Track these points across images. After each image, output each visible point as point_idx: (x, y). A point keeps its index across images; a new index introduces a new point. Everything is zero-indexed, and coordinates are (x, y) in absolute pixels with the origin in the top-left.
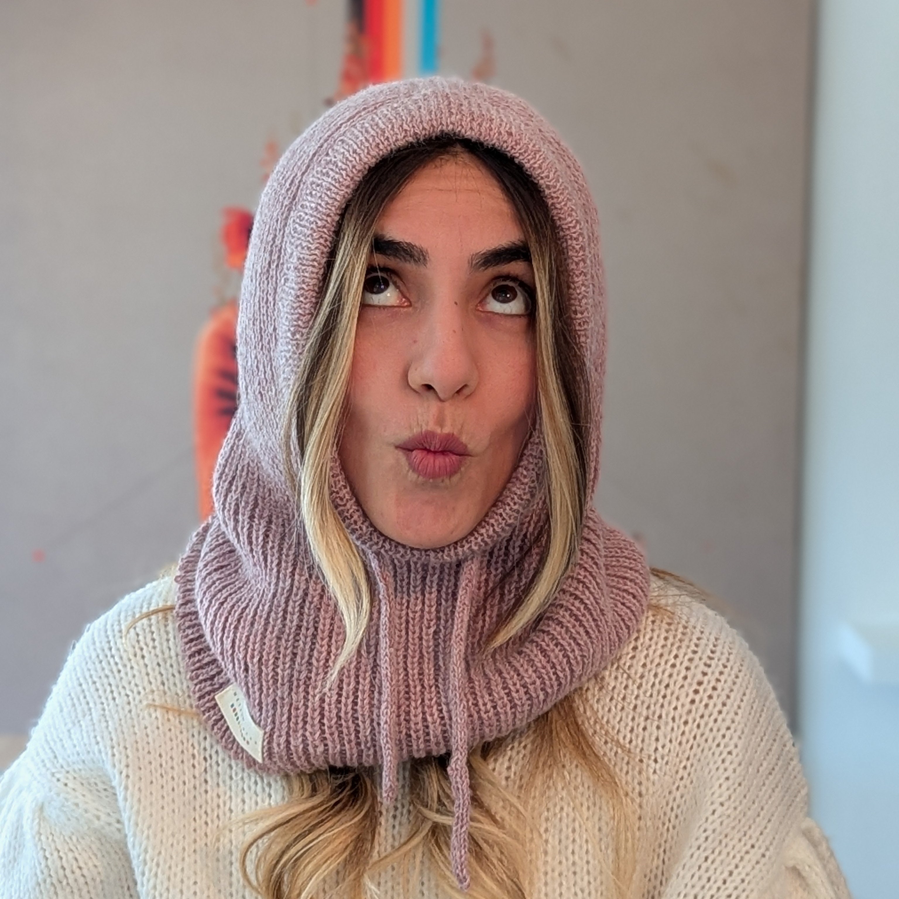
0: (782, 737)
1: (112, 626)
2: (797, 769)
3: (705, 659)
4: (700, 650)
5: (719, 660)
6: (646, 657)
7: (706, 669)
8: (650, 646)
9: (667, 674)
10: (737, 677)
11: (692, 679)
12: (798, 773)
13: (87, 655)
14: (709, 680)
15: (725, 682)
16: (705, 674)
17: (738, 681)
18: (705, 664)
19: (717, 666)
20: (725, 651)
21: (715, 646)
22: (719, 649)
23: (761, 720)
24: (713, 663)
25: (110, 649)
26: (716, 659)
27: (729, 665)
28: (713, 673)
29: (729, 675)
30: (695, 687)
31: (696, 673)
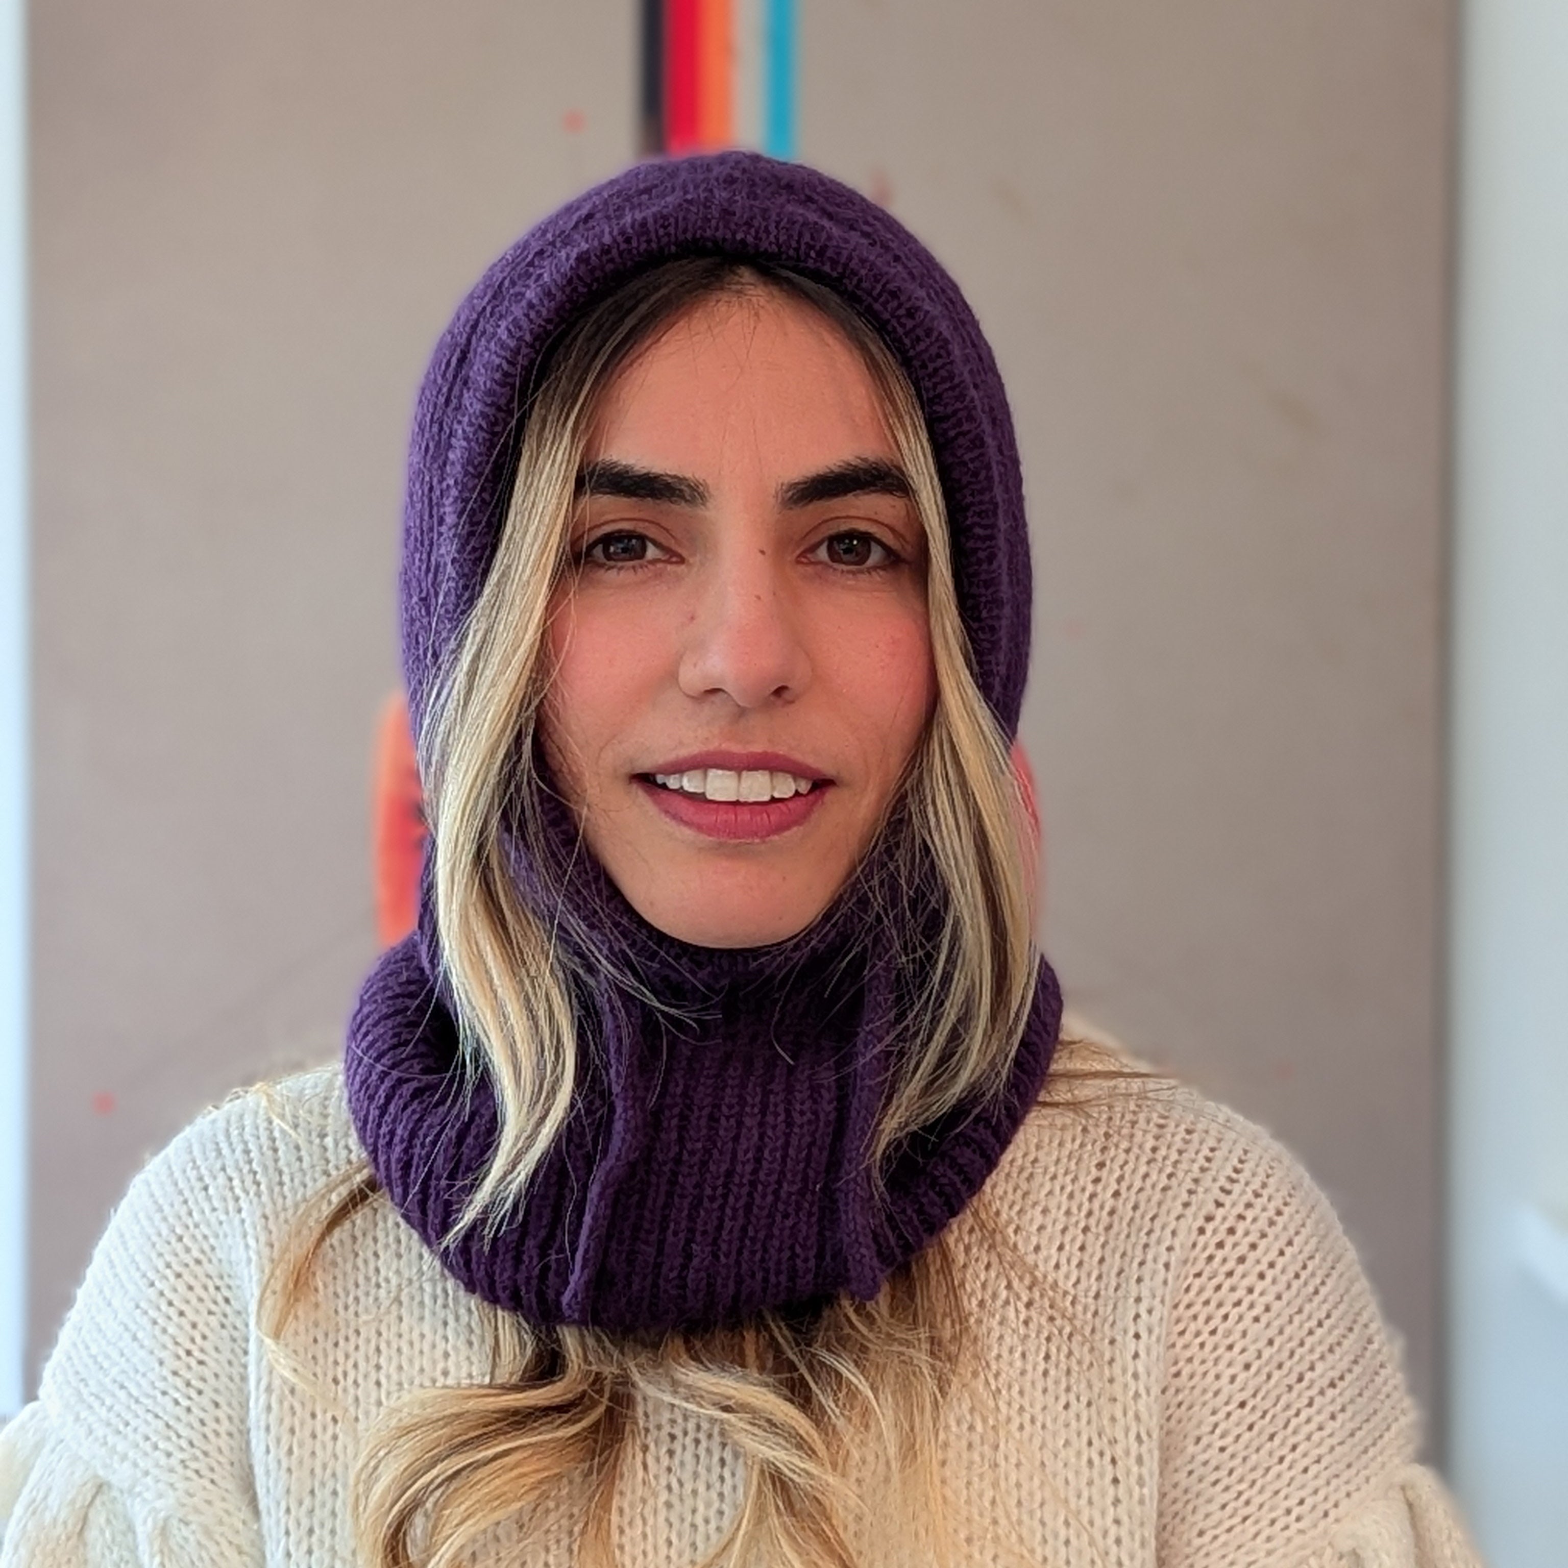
0: (1366, 1326)
1: (184, 1172)
2: (1392, 1382)
3: (1222, 1181)
4: (1214, 1165)
5: (1247, 1184)
7: (1222, 1198)
8: (1126, 1162)
10: (1279, 1213)
11: (1199, 1209)
15: (1255, 1220)
16: (1219, 1204)
17: (1280, 1220)
18: (1223, 1190)
19: (1243, 1192)
20: (1260, 1170)
21: (1241, 1161)
22: (1248, 1167)
23: (1323, 1291)
24: (1237, 1188)
26: (1242, 1183)
27: (1265, 1193)
28: (1234, 1205)
29: (1264, 1209)
30: (1200, 1222)
31: (1205, 1201)
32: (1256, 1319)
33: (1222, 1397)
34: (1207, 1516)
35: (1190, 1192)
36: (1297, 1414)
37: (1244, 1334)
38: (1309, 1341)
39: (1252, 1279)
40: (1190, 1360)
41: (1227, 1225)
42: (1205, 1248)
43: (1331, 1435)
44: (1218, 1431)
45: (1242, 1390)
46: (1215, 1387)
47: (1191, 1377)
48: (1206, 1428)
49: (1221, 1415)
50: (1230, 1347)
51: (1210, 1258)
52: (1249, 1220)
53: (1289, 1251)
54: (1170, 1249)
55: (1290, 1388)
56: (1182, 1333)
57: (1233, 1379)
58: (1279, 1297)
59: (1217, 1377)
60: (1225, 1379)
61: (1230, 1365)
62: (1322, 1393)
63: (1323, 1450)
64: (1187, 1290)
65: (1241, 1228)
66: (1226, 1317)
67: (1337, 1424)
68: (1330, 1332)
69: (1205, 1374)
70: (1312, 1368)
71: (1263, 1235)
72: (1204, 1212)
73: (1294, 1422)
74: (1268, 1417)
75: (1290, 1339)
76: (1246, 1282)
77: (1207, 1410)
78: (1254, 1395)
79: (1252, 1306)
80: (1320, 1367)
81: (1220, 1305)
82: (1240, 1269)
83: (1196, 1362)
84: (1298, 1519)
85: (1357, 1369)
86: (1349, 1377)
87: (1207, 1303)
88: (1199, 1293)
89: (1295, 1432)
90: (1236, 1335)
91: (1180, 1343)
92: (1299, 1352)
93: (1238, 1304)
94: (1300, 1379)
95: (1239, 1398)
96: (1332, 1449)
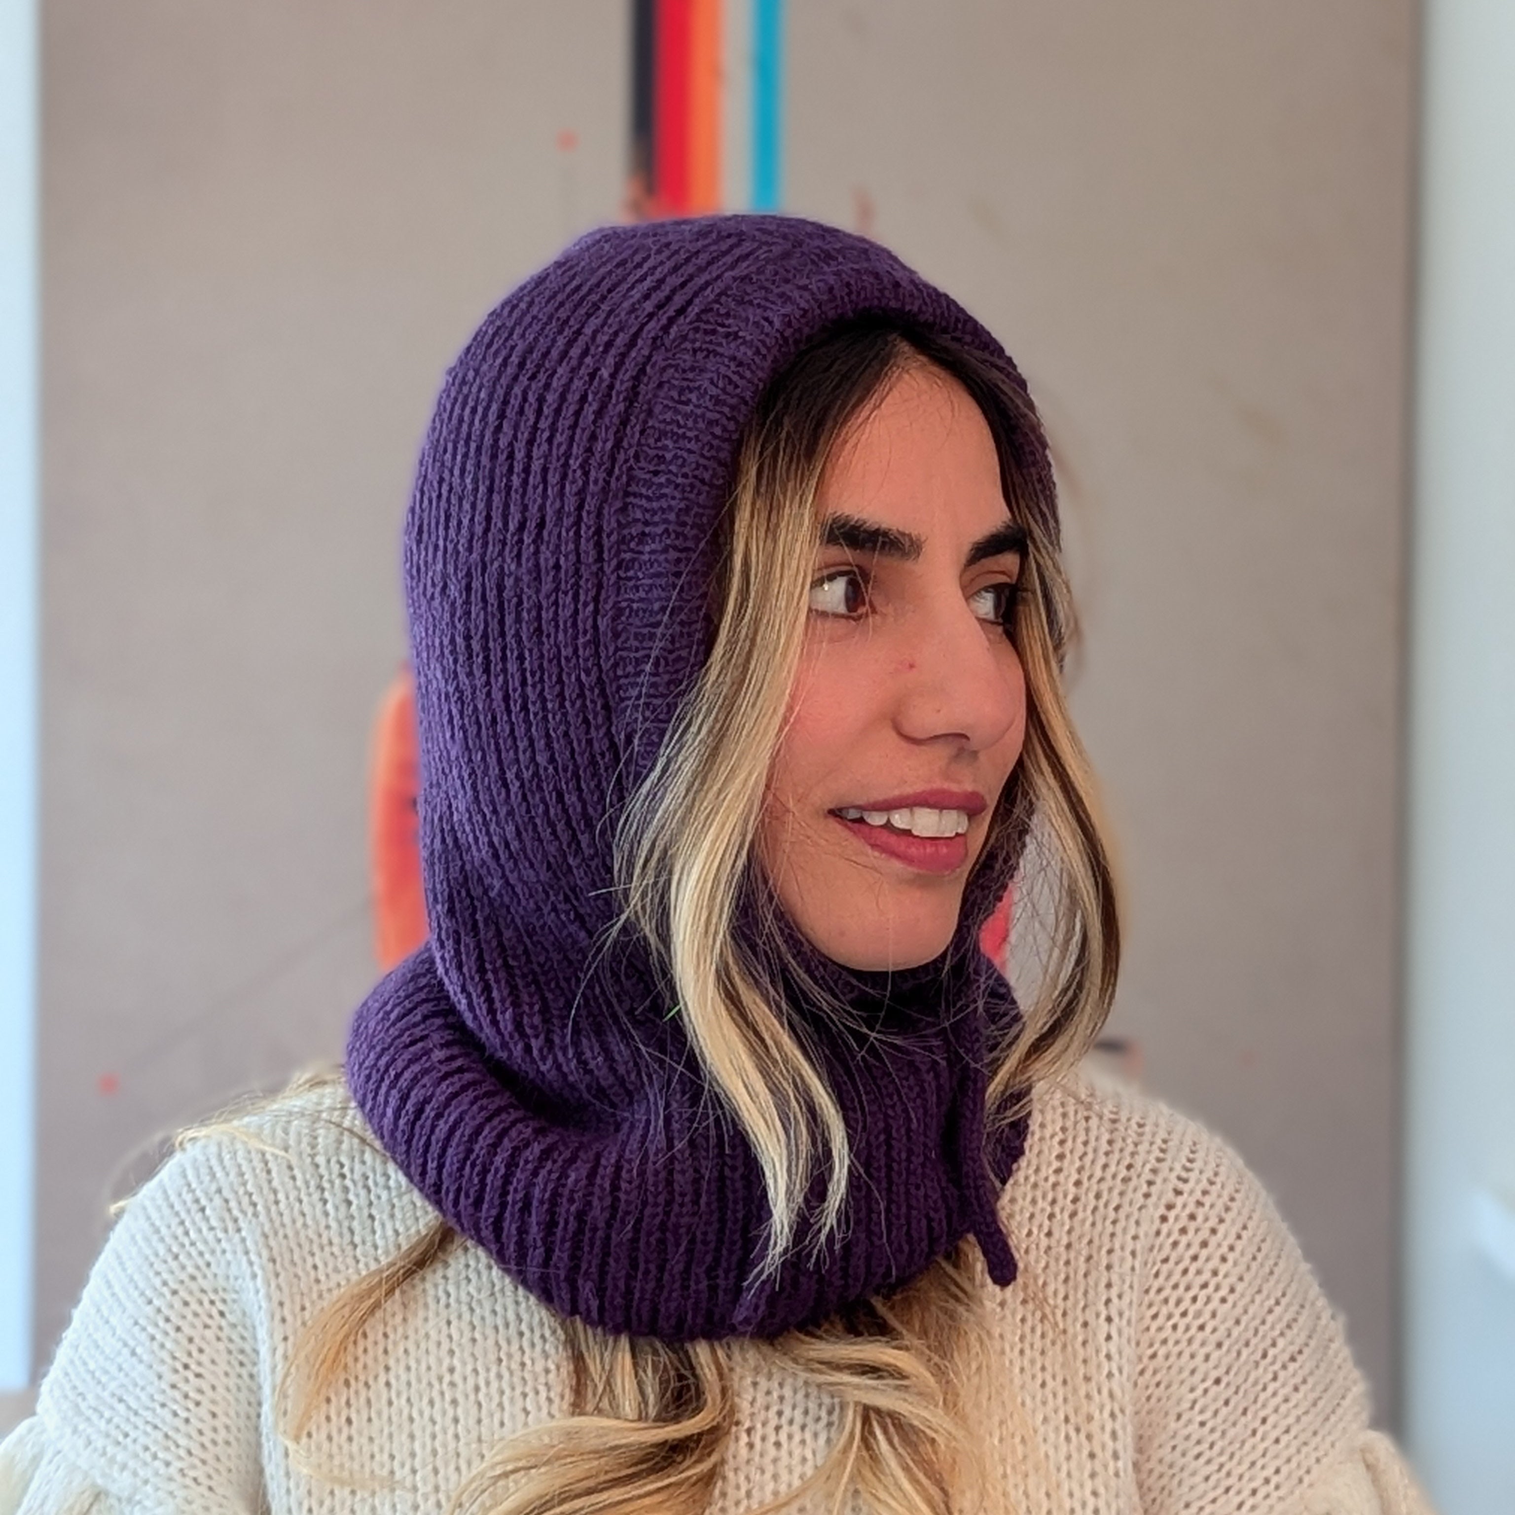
0: (1313, 1303)
1: (180, 1195)
2: (1341, 1356)
3: (1178, 1170)
4: (1169, 1156)
5: (1201, 1172)
6: (1080, 1170)
7: (1181, 1186)
8: (1085, 1154)
9: (1116, 1192)
10: (1232, 1199)
11: (1159, 1199)
12: (1345, 1360)
13: (148, 1252)
14: (1186, 1203)
15: (1212, 1206)
16: (1178, 1193)
17: (1234, 1206)
18: (1179, 1178)
19: (1198, 1181)
20: (1211, 1160)
21: (1193, 1152)
22: (1200, 1155)
23: (1277, 1271)
24: (1193, 1176)
25: (187, 1233)
26: (1197, 1172)
27: (1218, 1180)
29: (1219, 1196)
30: (1162, 1210)
31: (1163, 1191)
32: (1223, 1300)
33: (1198, 1376)
34: (1192, 1488)
35: (1150, 1183)
36: (1264, 1389)
37: (1214, 1315)
38: (1270, 1319)
39: (1215, 1262)
40: (1165, 1342)
41: (1188, 1211)
42: (1169, 1235)
43: (1296, 1406)
44: (1197, 1407)
45: (1216, 1367)
46: (1191, 1366)
47: (1167, 1357)
48: (1186, 1405)
49: (1199, 1392)
50: (1202, 1328)
51: (1175, 1244)
52: (1207, 1205)
54: (1135, 1238)
55: (1257, 1364)
56: (1155, 1317)
57: (1207, 1358)
59: (1192, 1356)
60: (1200, 1357)
61: (1203, 1344)
62: (1284, 1367)
63: (1291, 1420)
64: (1157, 1275)
65: (1200, 1213)
66: (1194, 1299)
67: (1300, 1395)
68: (1286, 1311)
69: (1180, 1354)
70: (1274, 1344)
71: (1221, 1221)
72: (1164, 1201)
73: (1263, 1396)
74: (1241, 1393)
75: (1253, 1318)
76: (1211, 1265)
77: (1185, 1388)
78: (1227, 1372)
79: (1217, 1288)
80: (1281, 1343)
81: (1188, 1288)
82: (1204, 1253)
83: (1171, 1343)
84: (1277, 1487)
86: (1306, 1351)
87: (1175, 1286)
88: (1168, 1277)
89: (1264, 1406)
90: (1207, 1315)
91: (1154, 1326)
92: (1262, 1329)
93: (1205, 1286)
94: (1264, 1356)
95: (1214, 1374)
96: (1298, 1419)
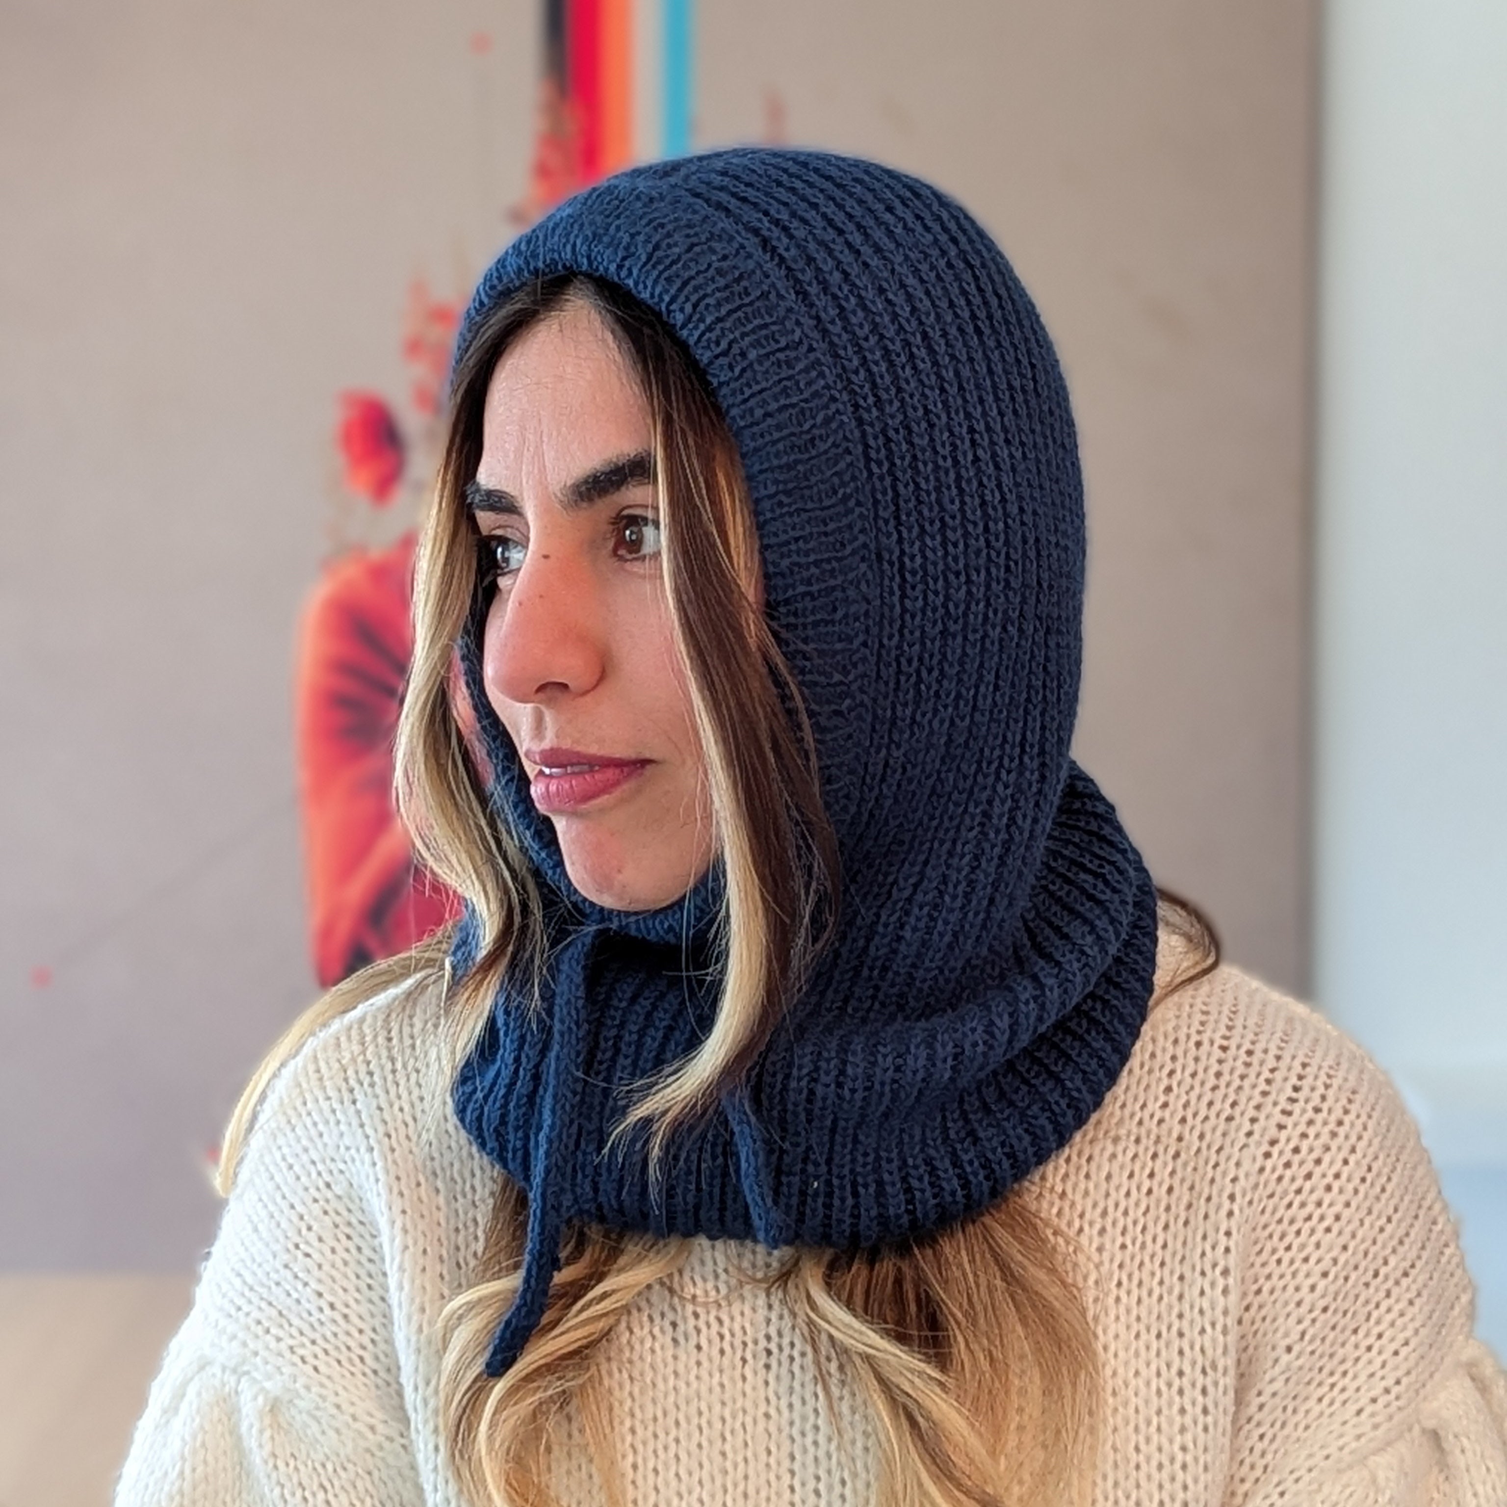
3: (1283, 1104)
4: (1274, 1087)
5: (1307, 1101)
6: (1185, 1107)
7: (1284, 1120)
9: (1219, 1132)
10: (1339, 1125)
11: (1262, 1136)
14: (1289, 1137)
15: (1317, 1136)
16: (1281, 1127)
17: (1342, 1131)
18: (1284, 1112)
19: (1304, 1111)
20: (1319, 1083)
21: (1300, 1079)
22: (1307, 1083)
23: (1389, 1188)
24: (1297, 1108)
26: (1302, 1103)
27: (1325, 1107)
28: (1296, 1125)
29: (1325, 1123)
30: (1265, 1147)
31: (1267, 1126)
32: (1328, 1230)
33: (1305, 1307)
35: (1253, 1120)
36: (1377, 1306)
37: (1318, 1245)
38: (1381, 1239)
39: (1319, 1193)
40: (1269, 1277)
41: (1292, 1145)
42: (1274, 1170)
43: (1412, 1320)
44: (1307, 1338)
45: (1323, 1296)
46: (1297, 1298)
47: (1272, 1292)
48: (1295, 1337)
49: (1306, 1323)
50: (1306, 1260)
51: (1280, 1179)
52: (1312, 1136)
53: (1352, 1159)
54: (1234, 1180)
55: (1367, 1285)
56: (1260, 1252)
57: (1313, 1288)
58: (1348, 1205)
59: (1297, 1289)
60: (1305, 1289)
61: (1308, 1275)
62: (1397, 1283)
63: (1408, 1333)
64: (1263, 1212)
65: (1305, 1146)
66: (1298, 1233)
67: (1416, 1309)
68: (1398, 1226)
69: (1285, 1288)
70: (1386, 1263)
71: (1327, 1149)
72: (1267, 1138)
73: (1375, 1314)
74: (1349, 1315)
75: (1363, 1241)
76: (1315, 1197)
77: (1292, 1320)
78: (1335, 1299)
79: (1322, 1218)
80: (1392, 1261)
81: (1292, 1222)
82: (1308, 1185)
83: (1275, 1277)
84: (1397, 1397)
85: (1425, 1255)
86: (1419, 1264)
87: (1280, 1221)
88: (1273, 1213)
89: (1378, 1322)
90: (1310, 1248)
91: (1259, 1261)
92: (1373, 1250)
93: (1309, 1218)
94: (1376, 1275)
95: (1322, 1303)
